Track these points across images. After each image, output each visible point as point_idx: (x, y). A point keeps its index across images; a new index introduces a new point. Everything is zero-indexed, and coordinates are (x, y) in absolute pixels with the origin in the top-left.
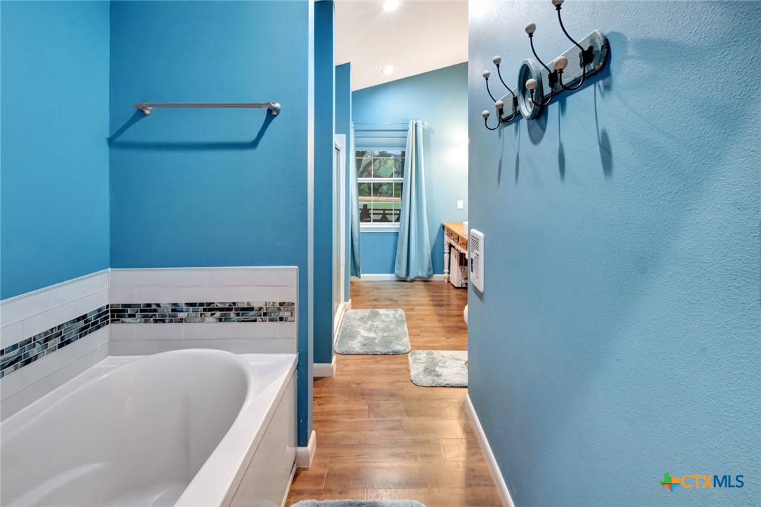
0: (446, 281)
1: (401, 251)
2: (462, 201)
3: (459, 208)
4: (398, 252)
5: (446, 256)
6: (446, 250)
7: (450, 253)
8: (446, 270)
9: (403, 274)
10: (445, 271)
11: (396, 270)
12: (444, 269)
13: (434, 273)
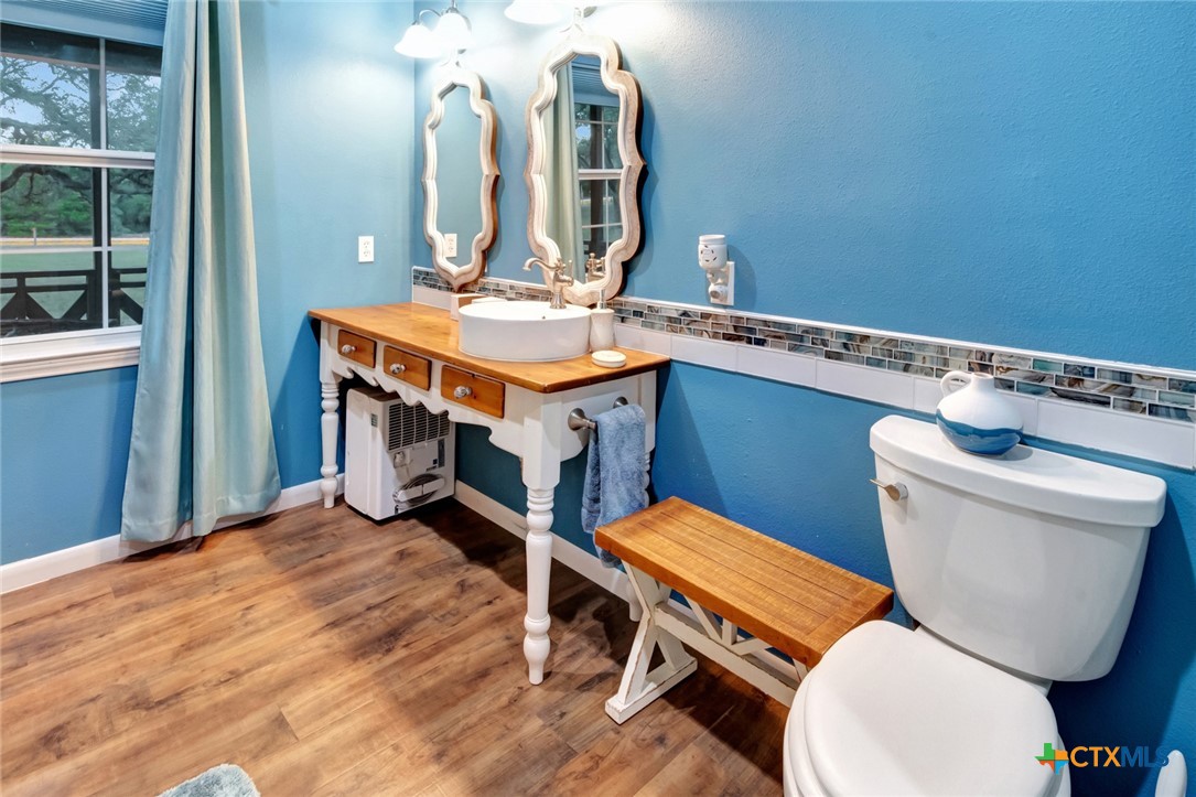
0: (329, 503)
1: (153, 437)
2: (371, 239)
3: (362, 258)
4: (135, 443)
5: (329, 421)
6: (330, 402)
7: (342, 411)
8: (329, 467)
9: (162, 528)
10: (324, 470)
11: (125, 521)
12: (321, 463)
13: (285, 484)
